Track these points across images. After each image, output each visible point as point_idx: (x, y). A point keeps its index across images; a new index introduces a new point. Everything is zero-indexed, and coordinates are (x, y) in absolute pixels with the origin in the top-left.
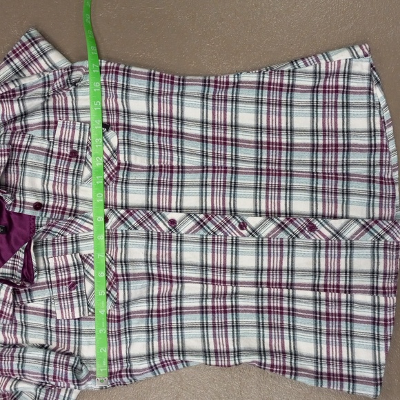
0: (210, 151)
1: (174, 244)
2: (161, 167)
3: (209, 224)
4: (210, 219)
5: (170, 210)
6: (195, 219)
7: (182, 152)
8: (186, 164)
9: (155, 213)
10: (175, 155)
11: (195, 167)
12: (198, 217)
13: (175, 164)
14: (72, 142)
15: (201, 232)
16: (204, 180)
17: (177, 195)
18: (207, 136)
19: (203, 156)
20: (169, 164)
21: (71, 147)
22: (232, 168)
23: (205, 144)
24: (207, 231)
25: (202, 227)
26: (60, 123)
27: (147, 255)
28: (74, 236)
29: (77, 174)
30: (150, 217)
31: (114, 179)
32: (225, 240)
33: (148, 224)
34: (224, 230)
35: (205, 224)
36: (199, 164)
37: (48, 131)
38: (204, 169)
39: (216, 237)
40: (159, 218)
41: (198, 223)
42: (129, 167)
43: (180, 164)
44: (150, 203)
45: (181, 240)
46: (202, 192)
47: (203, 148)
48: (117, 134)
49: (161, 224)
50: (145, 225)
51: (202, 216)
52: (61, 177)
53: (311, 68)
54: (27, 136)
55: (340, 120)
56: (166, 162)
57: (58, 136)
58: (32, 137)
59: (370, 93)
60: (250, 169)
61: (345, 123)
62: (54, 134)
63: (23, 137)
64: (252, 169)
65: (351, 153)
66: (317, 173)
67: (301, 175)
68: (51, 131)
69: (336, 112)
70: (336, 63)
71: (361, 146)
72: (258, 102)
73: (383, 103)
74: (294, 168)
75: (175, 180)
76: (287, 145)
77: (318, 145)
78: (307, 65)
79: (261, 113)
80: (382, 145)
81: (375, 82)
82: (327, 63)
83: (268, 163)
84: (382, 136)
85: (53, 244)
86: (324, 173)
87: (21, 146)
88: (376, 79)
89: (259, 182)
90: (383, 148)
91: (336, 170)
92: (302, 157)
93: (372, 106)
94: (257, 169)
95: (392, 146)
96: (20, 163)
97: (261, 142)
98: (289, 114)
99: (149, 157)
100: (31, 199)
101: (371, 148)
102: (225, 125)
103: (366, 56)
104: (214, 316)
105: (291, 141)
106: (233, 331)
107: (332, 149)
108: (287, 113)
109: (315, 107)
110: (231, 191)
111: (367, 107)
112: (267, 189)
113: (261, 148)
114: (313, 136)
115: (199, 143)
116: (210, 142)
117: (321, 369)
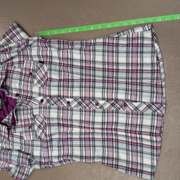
0: (84, 72)
1: (69, 112)
2: (64, 79)
3: (83, 103)
4: (83, 102)
5: (68, 97)
6: (77, 101)
7: (72, 73)
8: (74, 78)
9: (61, 98)
10: (70, 74)
11: (78, 79)
12: (78, 100)
13: (70, 78)
14: (30, 69)
15: (80, 107)
16: (81, 85)
17: (71, 91)
18: (83, 66)
19: (81, 74)
20: (67, 78)
21: (30, 71)
22: (93, 80)
23: (82, 69)
24: (82, 106)
25: (80, 105)
26: (25, 61)
27: (58, 116)
28: (31, 107)
29: (32, 82)
30: (59, 100)
31: (46, 84)
32: (90, 110)
33: (58, 103)
34: (89, 106)
35: (81, 103)
36: (80, 78)
37: (21, 65)
38: (81, 80)
39: (86, 109)
40: (63, 101)
41: (79, 103)
42: (51, 80)
43: (72, 78)
44: (60, 94)
45: (72, 110)
46: (81, 90)
47: (81, 71)
48: (47, 66)
49: (64, 103)
50: (57, 104)
51: (80, 100)
52: (26, 83)
53: (125, 36)
54: (13, 66)
55: (139, 59)
56: (66, 77)
57: (24, 67)
58: (15, 67)
59: (152, 46)
60: (100, 80)
61: (141, 60)
62: (23, 66)
63: (12, 67)
64: (101, 80)
65: (144, 74)
66: (129, 82)
67: (122, 83)
68: (22, 65)
69: (137, 55)
70: (136, 33)
71: (148, 70)
72: (104, 51)
73: (158, 51)
74: (119, 80)
75: (70, 85)
76: (116, 70)
77: (129, 70)
78: (124, 35)
79: (105, 56)
80: (157, 70)
81: (155, 41)
82: (133, 34)
83: (108, 78)
84: (157, 66)
85: (23, 110)
86: (132, 82)
87: (11, 71)
88: (155, 40)
89: (104, 86)
90: (158, 71)
91: (137, 81)
92: (122, 75)
93: (153, 52)
94: (103, 80)
95: (162, 71)
96: (11, 77)
97: (105, 69)
98: (117, 56)
99: (59, 75)
100: (15, 92)
101: (152, 72)
102: (90, 61)
103: (149, 30)
104: (85, 142)
105: (118, 68)
106: (93, 148)
107: (135, 72)
108: (116, 56)
109: (128, 53)
110: (93, 90)
111: (151, 53)
112: (108, 89)
113: (105, 71)
114: (127, 66)
115: (79, 69)
116: (84, 69)
117: (129, 166)
